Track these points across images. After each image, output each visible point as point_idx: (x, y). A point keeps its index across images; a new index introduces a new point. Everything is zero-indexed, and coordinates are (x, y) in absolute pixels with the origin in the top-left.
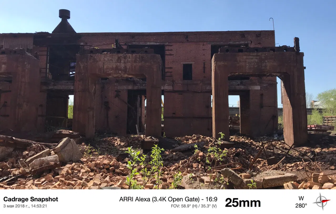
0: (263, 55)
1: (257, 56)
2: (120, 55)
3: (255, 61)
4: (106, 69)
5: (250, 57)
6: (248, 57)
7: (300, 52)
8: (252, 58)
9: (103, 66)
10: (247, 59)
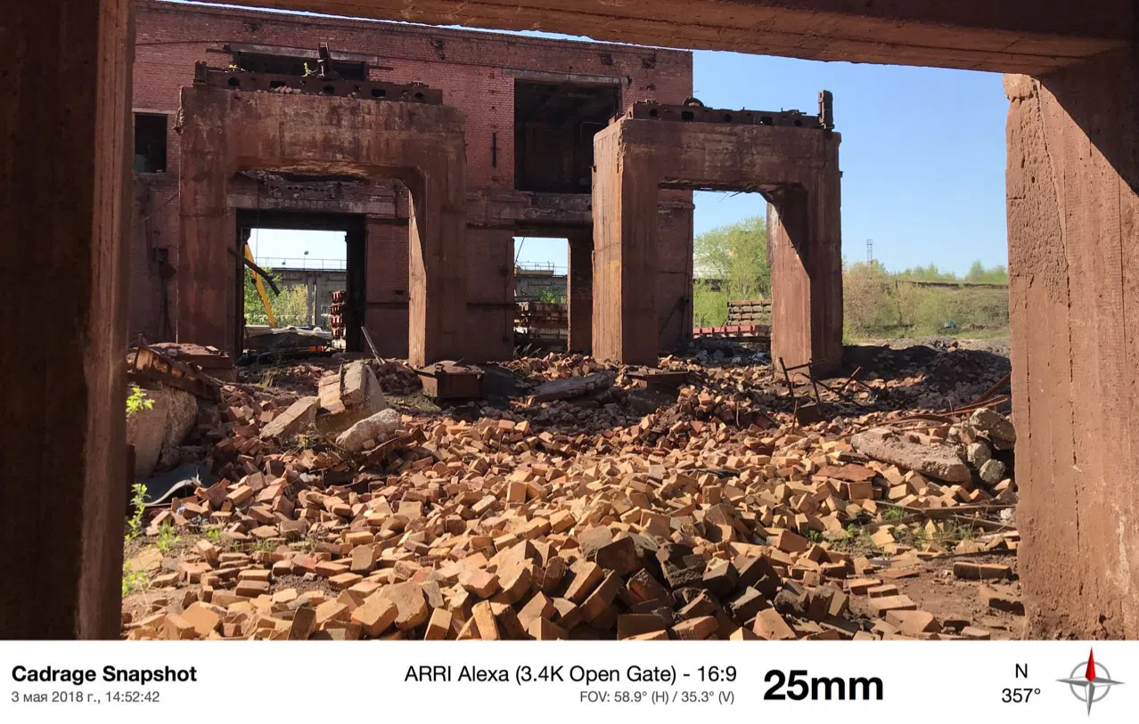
0: (746, 133)
1: (730, 134)
2: (337, 100)
3: (727, 149)
4: (292, 144)
5: (715, 136)
6: (709, 136)
7: (833, 130)
8: (721, 141)
9: (280, 133)
10: (706, 140)
